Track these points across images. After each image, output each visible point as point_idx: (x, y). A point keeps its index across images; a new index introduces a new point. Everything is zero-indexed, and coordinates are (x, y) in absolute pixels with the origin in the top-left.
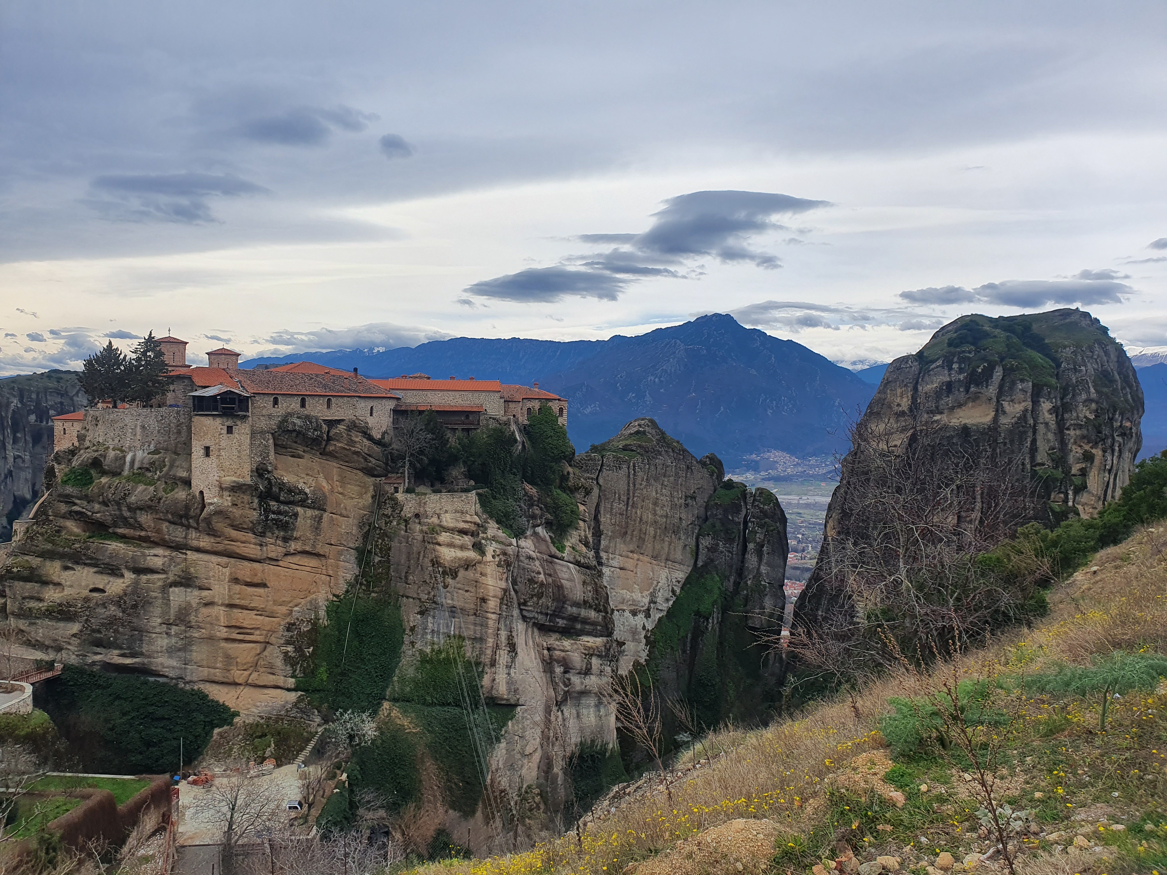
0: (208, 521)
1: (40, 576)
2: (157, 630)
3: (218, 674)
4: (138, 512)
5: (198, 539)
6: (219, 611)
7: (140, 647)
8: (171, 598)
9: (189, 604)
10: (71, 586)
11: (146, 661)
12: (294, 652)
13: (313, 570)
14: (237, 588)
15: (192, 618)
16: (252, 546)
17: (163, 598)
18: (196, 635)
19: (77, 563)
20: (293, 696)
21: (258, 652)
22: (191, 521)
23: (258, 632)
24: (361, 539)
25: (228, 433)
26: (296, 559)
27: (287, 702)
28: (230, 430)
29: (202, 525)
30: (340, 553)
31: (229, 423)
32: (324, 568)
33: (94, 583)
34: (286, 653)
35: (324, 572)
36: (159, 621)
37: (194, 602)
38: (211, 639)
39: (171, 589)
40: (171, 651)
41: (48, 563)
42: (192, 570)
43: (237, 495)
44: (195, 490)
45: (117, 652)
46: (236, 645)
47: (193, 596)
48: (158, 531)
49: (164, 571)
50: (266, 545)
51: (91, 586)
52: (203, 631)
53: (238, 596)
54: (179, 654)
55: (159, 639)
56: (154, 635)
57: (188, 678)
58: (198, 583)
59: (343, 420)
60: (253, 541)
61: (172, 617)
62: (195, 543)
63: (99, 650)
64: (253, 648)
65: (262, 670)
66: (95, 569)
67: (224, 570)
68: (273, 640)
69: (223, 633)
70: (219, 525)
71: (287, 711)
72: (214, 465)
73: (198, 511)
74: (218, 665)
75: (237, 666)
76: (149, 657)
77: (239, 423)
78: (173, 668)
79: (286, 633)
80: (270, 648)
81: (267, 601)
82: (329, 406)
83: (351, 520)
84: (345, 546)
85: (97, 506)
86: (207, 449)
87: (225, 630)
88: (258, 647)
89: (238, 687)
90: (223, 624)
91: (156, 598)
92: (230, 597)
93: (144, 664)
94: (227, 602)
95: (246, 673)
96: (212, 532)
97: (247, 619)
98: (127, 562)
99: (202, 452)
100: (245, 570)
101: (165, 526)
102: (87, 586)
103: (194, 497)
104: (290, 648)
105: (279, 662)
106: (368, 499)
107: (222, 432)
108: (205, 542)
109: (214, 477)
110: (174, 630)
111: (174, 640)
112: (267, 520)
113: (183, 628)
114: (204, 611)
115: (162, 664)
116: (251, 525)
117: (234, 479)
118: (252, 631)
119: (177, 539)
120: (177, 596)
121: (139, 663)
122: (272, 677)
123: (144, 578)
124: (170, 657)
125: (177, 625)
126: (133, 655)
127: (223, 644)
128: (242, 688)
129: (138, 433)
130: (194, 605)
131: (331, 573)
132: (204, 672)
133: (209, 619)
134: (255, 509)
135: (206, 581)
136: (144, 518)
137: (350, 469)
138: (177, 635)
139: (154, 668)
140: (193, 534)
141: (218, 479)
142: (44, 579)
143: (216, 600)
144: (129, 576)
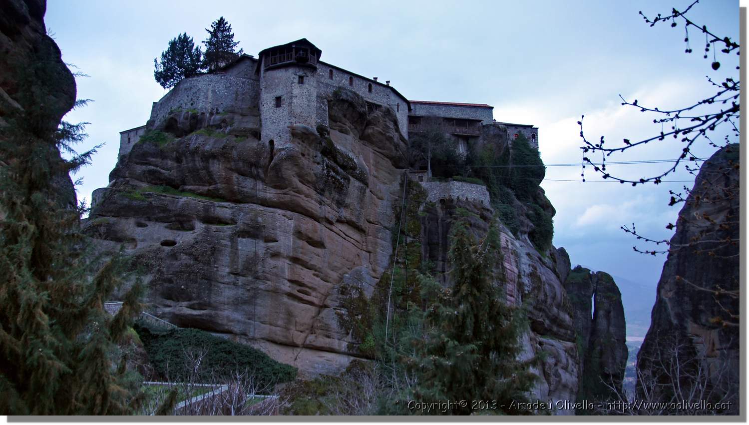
0: (277, 169)
1: (115, 232)
2: (226, 280)
3: (279, 333)
4: (211, 161)
5: (265, 191)
6: (284, 264)
7: (209, 297)
8: (240, 248)
9: (256, 254)
10: (143, 240)
11: (213, 312)
12: (348, 316)
13: (356, 244)
14: (301, 243)
15: (259, 268)
16: (313, 202)
17: (232, 247)
18: (262, 287)
19: (150, 220)
20: (345, 361)
21: (313, 315)
22: (260, 170)
23: (314, 294)
24: (394, 220)
25: (299, 83)
26: (344, 228)
27: (341, 366)
28: (301, 80)
29: (271, 174)
30: (378, 231)
31: (301, 73)
32: (364, 244)
33: (165, 237)
34: (341, 316)
35: (364, 248)
36: (227, 270)
37: (261, 252)
38: (276, 292)
39: (239, 239)
40: (237, 303)
41: (123, 221)
42: (260, 219)
43: (305, 145)
44: (265, 140)
45: (185, 303)
46: (296, 303)
47: (260, 247)
48: (228, 181)
49: (233, 222)
50: (324, 205)
51: (163, 239)
52: (269, 283)
53: (301, 250)
54: (245, 307)
55: (227, 290)
56: (222, 286)
57: (251, 334)
58: (265, 233)
59: (380, 106)
60: (315, 196)
61: (240, 267)
62: (261, 195)
63: (169, 302)
64: (309, 309)
65: (319, 331)
66: (166, 224)
67: (290, 222)
68: (328, 302)
69: (286, 287)
70: (289, 172)
71: (342, 375)
72: (285, 113)
73: (267, 161)
74: (280, 323)
75: (296, 326)
76: (216, 308)
77: (309, 74)
78: (239, 321)
79: (340, 296)
80: (325, 312)
81: (324, 261)
82: (370, 90)
83: (385, 202)
84: (381, 225)
85: (170, 163)
86: (278, 101)
87: (288, 284)
88: (313, 310)
89: (295, 349)
90: (287, 277)
91: (225, 245)
92: (295, 249)
93: (211, 316)
94: (291, 254)
95: (303, 335)
96: (280, 183)
97: (307, 276)
98: (199, 211)
99: (273, 102)
100: (308, 225)
101: (235, 176)
102: (159, 239)
103: (264, 146)
104: (344, 311)
105: (334, 324)
106: (396, 186)
107: (295, 81)
108: (271, 194)
109: (284, 124)
110: (241, 280)
111: (240, 291)
112: (328, 176)
113: (250, 278)
114: (271, 262)
115: (228, 317)
116: (314, 178)
117: (304, 125)
118: (310, 291)
119: (245, 190)
120: (246, 246)
121: (207, 315)
122: (328, 340)
123: (213, 227)
124: (236, 310)
125: (243, 276)
126: (201, 307)
127: (285, 299)
128: (299, 350)
129: (210, 97)
130: (261, 256)
131: (370, 248)
132: (266, 330)
133: (275, 270)
134: (318, 163)
135: (272, 231)
136: (217, 168)
137: (382, 156)
138: (244, 285)
139: (220, 322)
140: (260, 186)
141: (290, 125)
142: (119, 235)
143: (282, 251)
144: (199, 226)
